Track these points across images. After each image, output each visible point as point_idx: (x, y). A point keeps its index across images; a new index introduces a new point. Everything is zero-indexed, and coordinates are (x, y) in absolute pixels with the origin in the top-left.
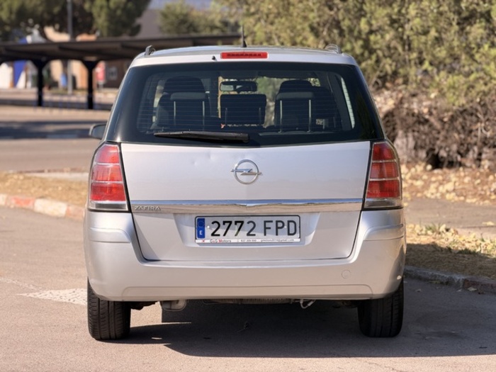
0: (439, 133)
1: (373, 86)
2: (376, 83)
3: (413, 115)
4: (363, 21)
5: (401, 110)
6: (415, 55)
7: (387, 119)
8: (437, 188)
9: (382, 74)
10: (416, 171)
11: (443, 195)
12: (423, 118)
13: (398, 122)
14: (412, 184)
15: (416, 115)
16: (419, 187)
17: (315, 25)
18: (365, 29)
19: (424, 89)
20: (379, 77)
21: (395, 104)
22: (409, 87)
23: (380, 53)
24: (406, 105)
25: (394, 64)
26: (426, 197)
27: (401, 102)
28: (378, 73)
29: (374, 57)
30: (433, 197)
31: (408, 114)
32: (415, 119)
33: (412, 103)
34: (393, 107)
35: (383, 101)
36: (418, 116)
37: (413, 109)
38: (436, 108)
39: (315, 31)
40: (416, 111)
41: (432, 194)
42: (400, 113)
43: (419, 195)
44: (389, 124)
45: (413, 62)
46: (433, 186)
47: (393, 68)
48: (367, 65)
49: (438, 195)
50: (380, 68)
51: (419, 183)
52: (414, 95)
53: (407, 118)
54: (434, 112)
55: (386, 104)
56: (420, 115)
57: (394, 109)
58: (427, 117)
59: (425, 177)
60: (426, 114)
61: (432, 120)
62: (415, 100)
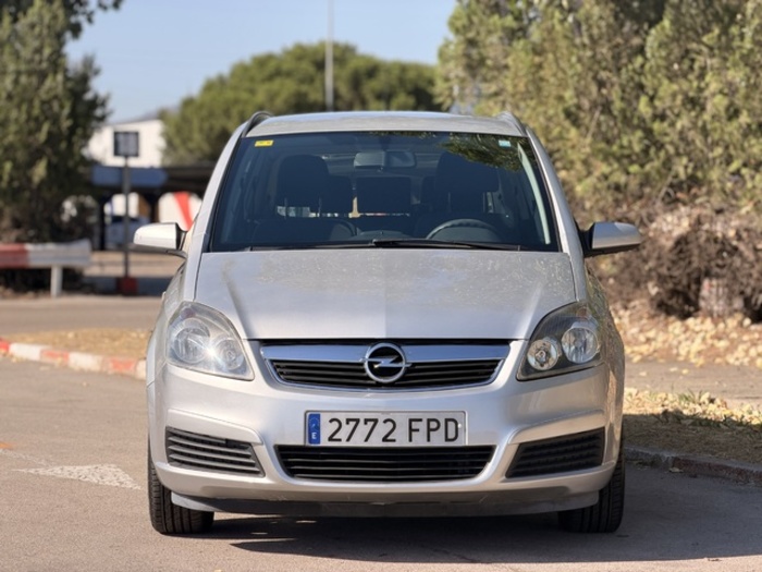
0: (753, 266)
1: (663, 199)
2: (668, 194)
3: (716, 240)
4: (644, 100)
5: (699, 233)
6: (719, 151)
7: (679, 248)
8: (747, 352)
9: (675, 181)
10: (726, 326)
11: (752, 360)
12: (730, 245)
13: (696, 252)
14: (712, 345)
15: (719, 240)
16: (722, 350)
17: (573, 109)
18: (647, 113)
19: (734, 202)
20: (671, 186)
21: (690, 225)
22: (713, 199)
23: (671, 149)
24: (706, 226)
25: (691, 165)
26: (727, 364)
27: (699, 222)
28: (670, 179)
29: (662, 154)
30: (737, 363)
31: (708, 240)
32: (718, 246)
33: (716, 223)
34: (688, 229)
35: (676, 221)
36: (723, 243)
37: (716, 232)
38: (747, 230)
39: (573, 118)
40: (719, 235)
41: (737, 359)
42: (697, 239)
43: (718, 360)
44: (682, 256)
45: (718, 161)
46: (741, 348)
47: (690, 171)
48: (652, 167)
49: (746, 360)
50: (673, 173)
51: (722, 344)
52: (719, 212)
53: (708, 245)
54: (744, 235)
55: (679, 225)
56: (725, 241)
57: (688, 233)
58: (735, 243)
59: (734, 335)
60: (733, 239)
61: (742, 247)
62: (721, 218)
